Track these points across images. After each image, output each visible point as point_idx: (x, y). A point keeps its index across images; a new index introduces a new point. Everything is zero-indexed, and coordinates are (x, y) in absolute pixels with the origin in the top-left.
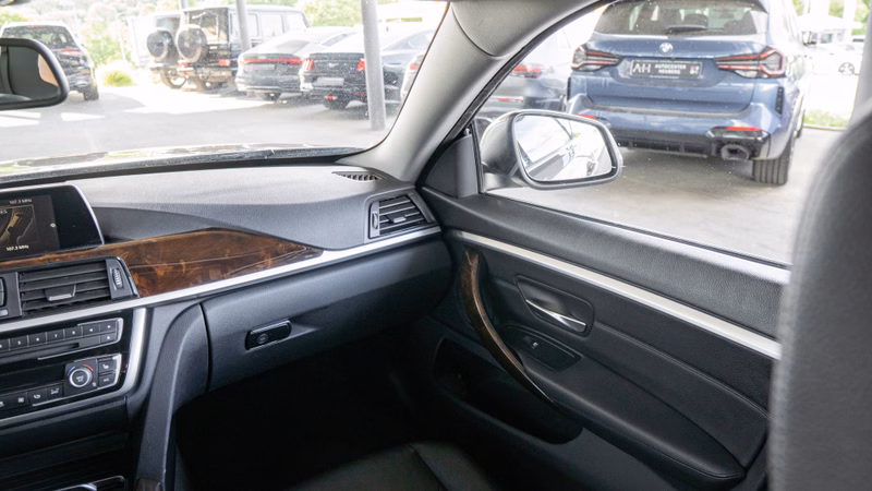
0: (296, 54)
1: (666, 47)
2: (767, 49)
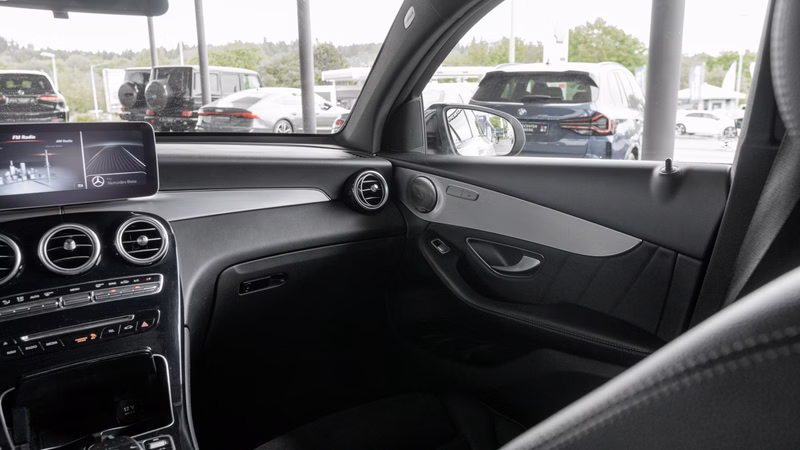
1: (522, 112)
2: (596, 114)
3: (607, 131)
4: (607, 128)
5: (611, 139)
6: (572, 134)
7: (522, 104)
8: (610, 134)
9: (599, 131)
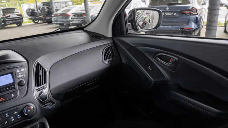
1: (168, 9)
2: (193, 8)
3: (196, 13)
4: (196, 12)
5: (197, 16)
6: (185, 15)
7: (167, 6)
8: (197, 14)
9: (194, 13)
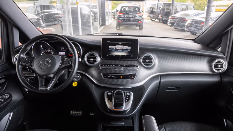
0: (185, 18)
